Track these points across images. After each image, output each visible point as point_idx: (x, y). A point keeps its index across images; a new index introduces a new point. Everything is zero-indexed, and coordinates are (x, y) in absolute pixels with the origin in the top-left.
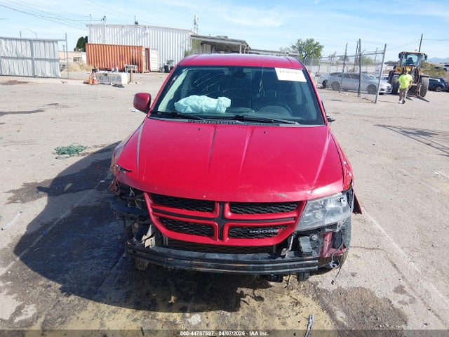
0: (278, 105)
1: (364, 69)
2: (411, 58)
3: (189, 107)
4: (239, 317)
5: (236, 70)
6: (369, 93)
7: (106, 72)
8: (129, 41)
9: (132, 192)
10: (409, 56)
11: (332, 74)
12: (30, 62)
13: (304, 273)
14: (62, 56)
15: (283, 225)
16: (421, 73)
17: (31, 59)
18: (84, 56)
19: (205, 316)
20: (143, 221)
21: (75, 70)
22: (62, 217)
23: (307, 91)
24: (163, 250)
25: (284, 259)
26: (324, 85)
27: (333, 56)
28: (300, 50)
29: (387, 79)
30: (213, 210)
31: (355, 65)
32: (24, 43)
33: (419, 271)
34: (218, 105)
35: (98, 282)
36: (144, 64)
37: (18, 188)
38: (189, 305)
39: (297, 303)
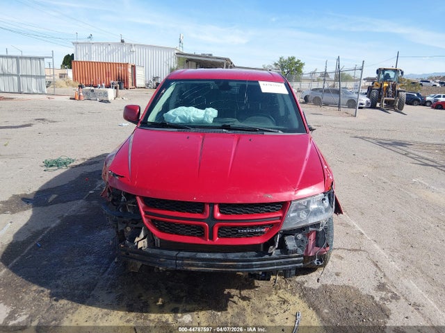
0: (262, 116)
1: (343, 84)
2: (388, 74)
3: (177, 118)
4: (229, 316)
5: (222, 83)
6: (349, 108)
7: (93, 88)
8: (116, 58)
9: (123, 198)
10: (386, 72)
11: (313, 90)
12: (16, 78)
13: (290, 270)
14: (47, 72)
15: (269, 224)
16: (398, 88)
17: (17, 75)
18: (70, 73)
19: (196, 316)
20: (136, 224)
21: (61, 87)
22: (53, 225)
23: (289, 103)
24: (155, 251)
25: (272, 257)
26: (306, 100)
27: (314, 73)
28: (282, 67)
29: (366, 94)
30: (203, 211)
31: (335, 80)
32: (10, 60)
33: (400, 270)
34: (205, 115)
35: (91, 286)
36: (130, 80)
37: (7, 199)
38: (181, 306)
39: (285, 302)
